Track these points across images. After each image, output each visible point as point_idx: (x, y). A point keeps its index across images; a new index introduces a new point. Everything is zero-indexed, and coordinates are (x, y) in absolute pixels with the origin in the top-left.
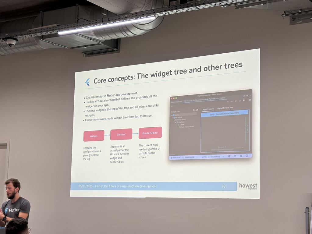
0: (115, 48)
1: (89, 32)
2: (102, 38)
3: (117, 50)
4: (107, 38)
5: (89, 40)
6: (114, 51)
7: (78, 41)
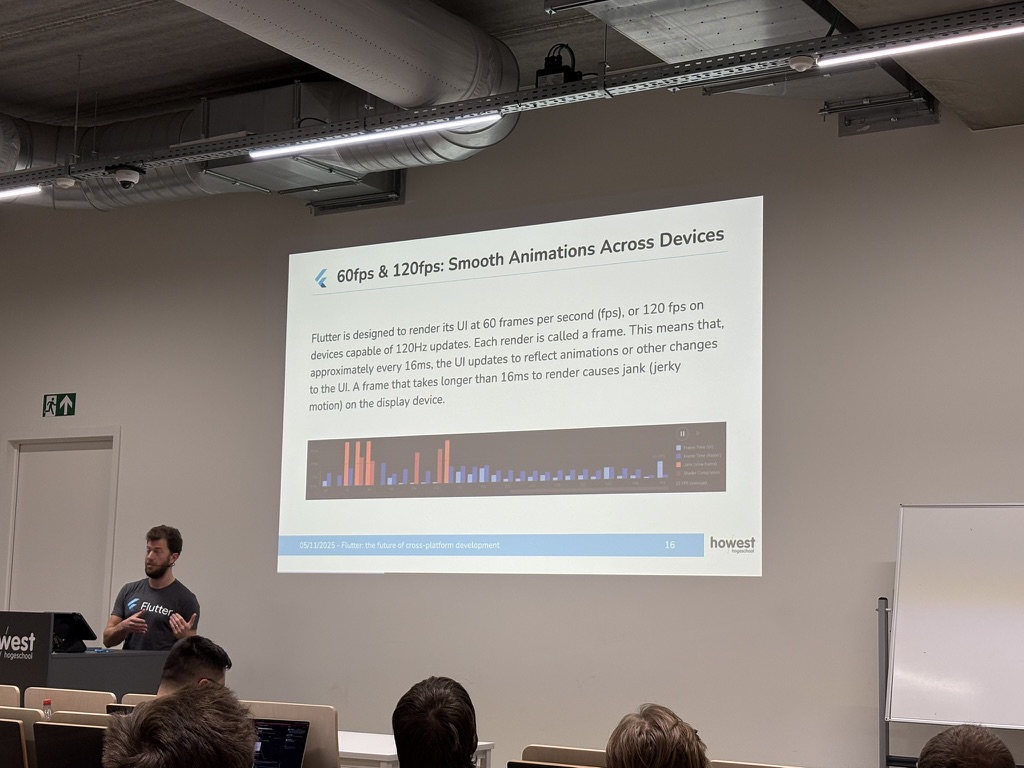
0: (392, 192)
2: (361, 168)
3: (397, 199)
4: (374, 166)
5: (327, 173)
6: (390, 199)
7: (297, 175)
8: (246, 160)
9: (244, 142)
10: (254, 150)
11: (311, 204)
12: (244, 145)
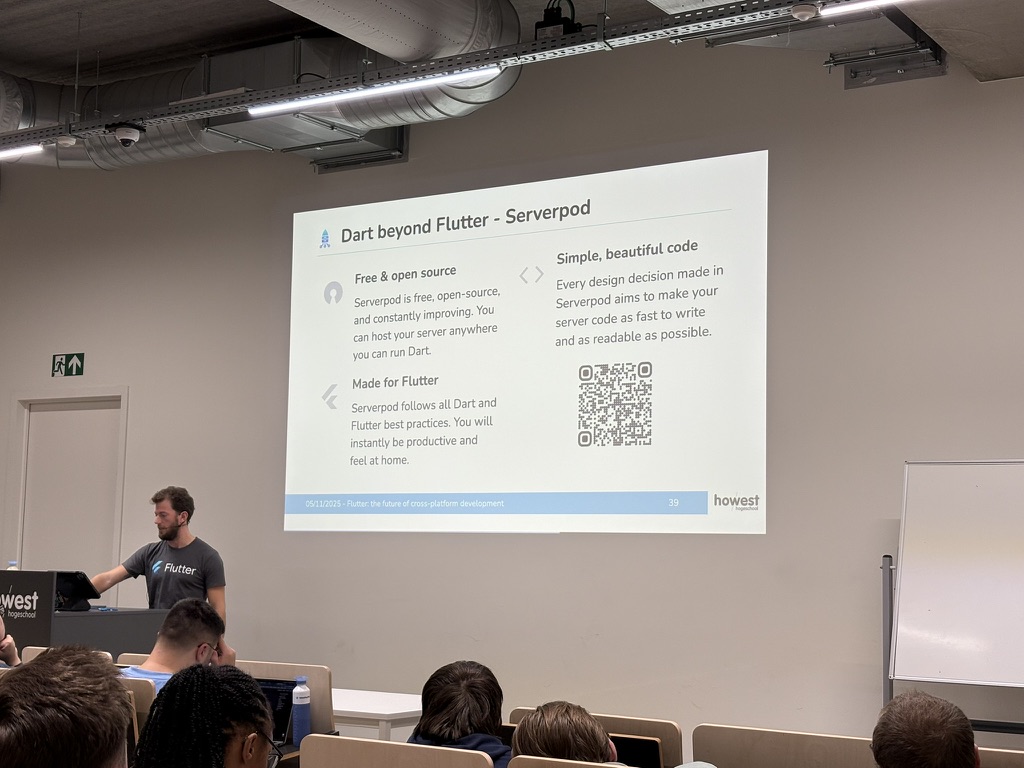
0: (394, 150)
1: (327, 110)
2: (362, 125)
3: (400, 157)
4: (375, 123)
5: (328, 130)
7: (300, 133)
8: (245, 117)
9: (243, 99)
10: (253, 106)
11: (314, 162)
12: (243, 102)
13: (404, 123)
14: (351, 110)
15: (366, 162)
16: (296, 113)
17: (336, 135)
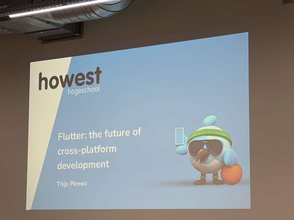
0: (77, 33)
1: (45, 15)
3: (79, 36)
4: (67, 21)
5: (46, 24)
7: (33, 26)
10: (11, 14)
11: (40, 39)
12: (7, 12)
13: (81, 21)
14: (56, 15)
15: (64, 38)
16: (31, 16)
17: (50, 26)
